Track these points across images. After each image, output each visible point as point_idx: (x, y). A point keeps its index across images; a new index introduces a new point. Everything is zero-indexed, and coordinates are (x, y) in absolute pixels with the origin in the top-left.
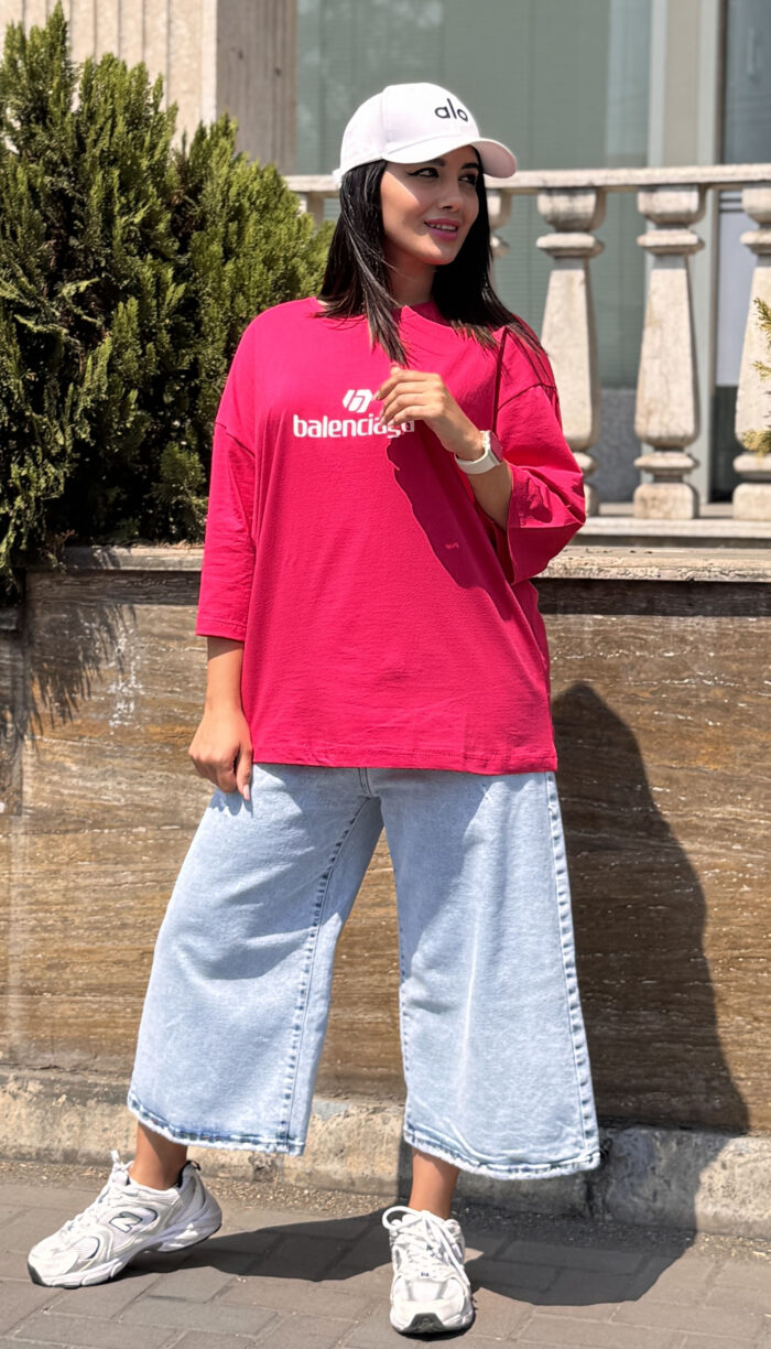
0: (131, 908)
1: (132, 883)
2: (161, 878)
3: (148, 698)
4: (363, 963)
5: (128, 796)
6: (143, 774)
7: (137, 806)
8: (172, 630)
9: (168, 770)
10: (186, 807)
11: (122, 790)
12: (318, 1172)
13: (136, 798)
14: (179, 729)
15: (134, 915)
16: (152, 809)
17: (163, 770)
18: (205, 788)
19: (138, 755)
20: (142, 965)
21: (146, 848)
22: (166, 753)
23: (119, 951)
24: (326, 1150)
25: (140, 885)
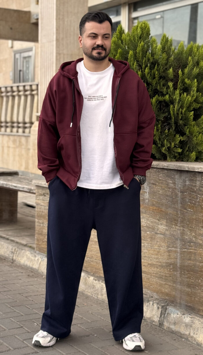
0: (146, 252)
1: (147, 246)
2: (151, 245)
3: (150, 199)
4: (187, 275)
5: (146, 224)
6: (149, 219)
7: (148, 227)
8: (154, 182)
9: (153, 218)
10: (156, 228)
11: (145, 222)
12: (170, 327)
13: (148, 224)
14: (155, 208)
15: (147, 254)
16: (150, 228)
17: (152, 218)
18: (159, 224)
19: (148, 214)
20: (148, 267)
21: (149, 238)
22: (152, 214)
23: (144, 262)
24: (172, 322)
25: (148, 247)
